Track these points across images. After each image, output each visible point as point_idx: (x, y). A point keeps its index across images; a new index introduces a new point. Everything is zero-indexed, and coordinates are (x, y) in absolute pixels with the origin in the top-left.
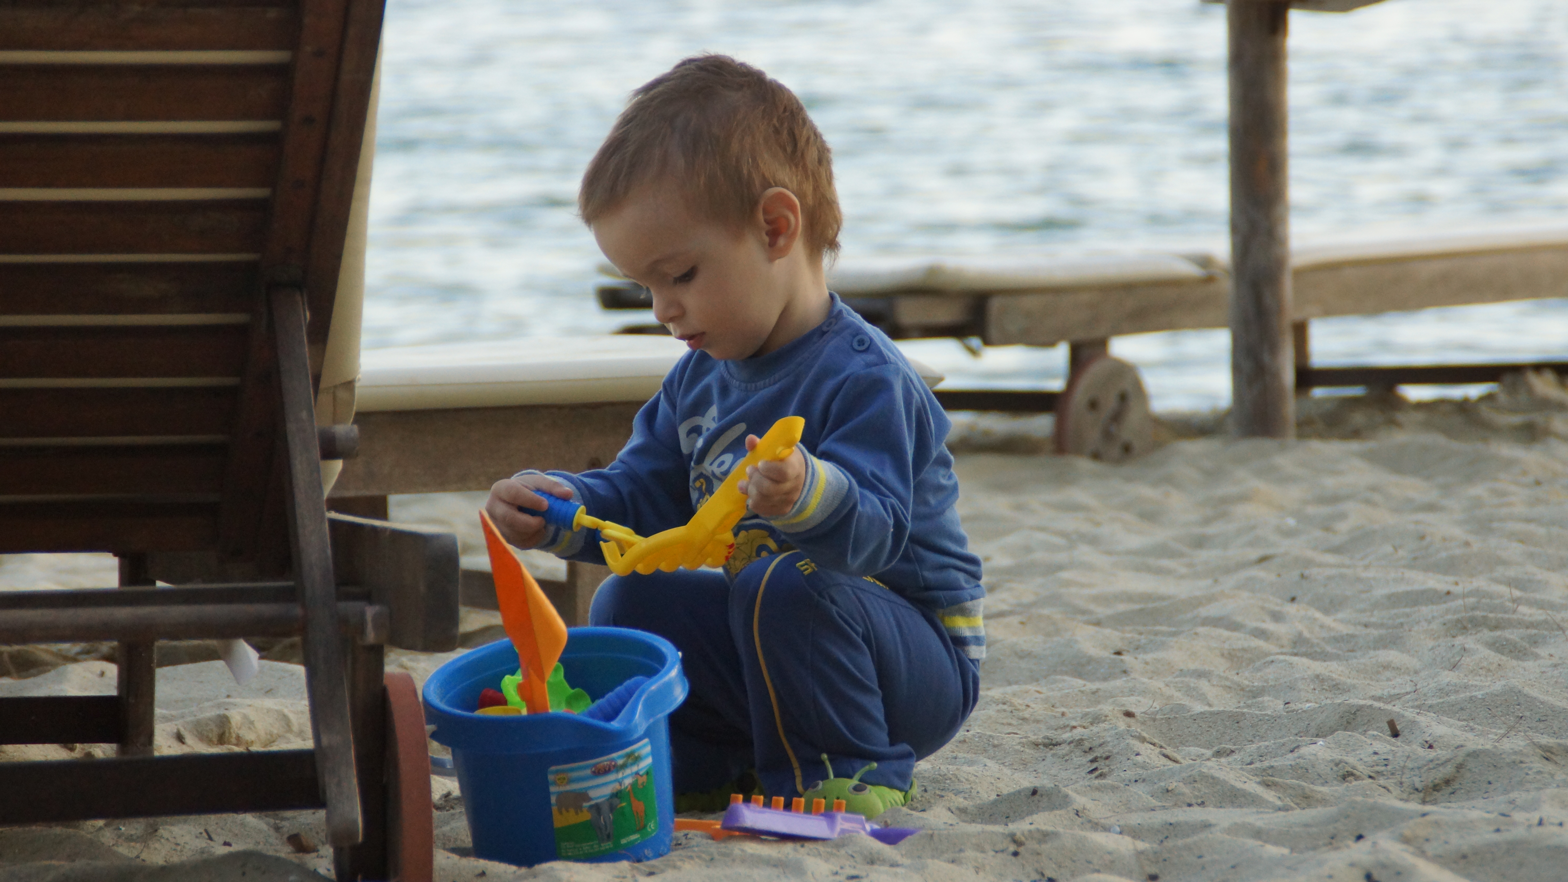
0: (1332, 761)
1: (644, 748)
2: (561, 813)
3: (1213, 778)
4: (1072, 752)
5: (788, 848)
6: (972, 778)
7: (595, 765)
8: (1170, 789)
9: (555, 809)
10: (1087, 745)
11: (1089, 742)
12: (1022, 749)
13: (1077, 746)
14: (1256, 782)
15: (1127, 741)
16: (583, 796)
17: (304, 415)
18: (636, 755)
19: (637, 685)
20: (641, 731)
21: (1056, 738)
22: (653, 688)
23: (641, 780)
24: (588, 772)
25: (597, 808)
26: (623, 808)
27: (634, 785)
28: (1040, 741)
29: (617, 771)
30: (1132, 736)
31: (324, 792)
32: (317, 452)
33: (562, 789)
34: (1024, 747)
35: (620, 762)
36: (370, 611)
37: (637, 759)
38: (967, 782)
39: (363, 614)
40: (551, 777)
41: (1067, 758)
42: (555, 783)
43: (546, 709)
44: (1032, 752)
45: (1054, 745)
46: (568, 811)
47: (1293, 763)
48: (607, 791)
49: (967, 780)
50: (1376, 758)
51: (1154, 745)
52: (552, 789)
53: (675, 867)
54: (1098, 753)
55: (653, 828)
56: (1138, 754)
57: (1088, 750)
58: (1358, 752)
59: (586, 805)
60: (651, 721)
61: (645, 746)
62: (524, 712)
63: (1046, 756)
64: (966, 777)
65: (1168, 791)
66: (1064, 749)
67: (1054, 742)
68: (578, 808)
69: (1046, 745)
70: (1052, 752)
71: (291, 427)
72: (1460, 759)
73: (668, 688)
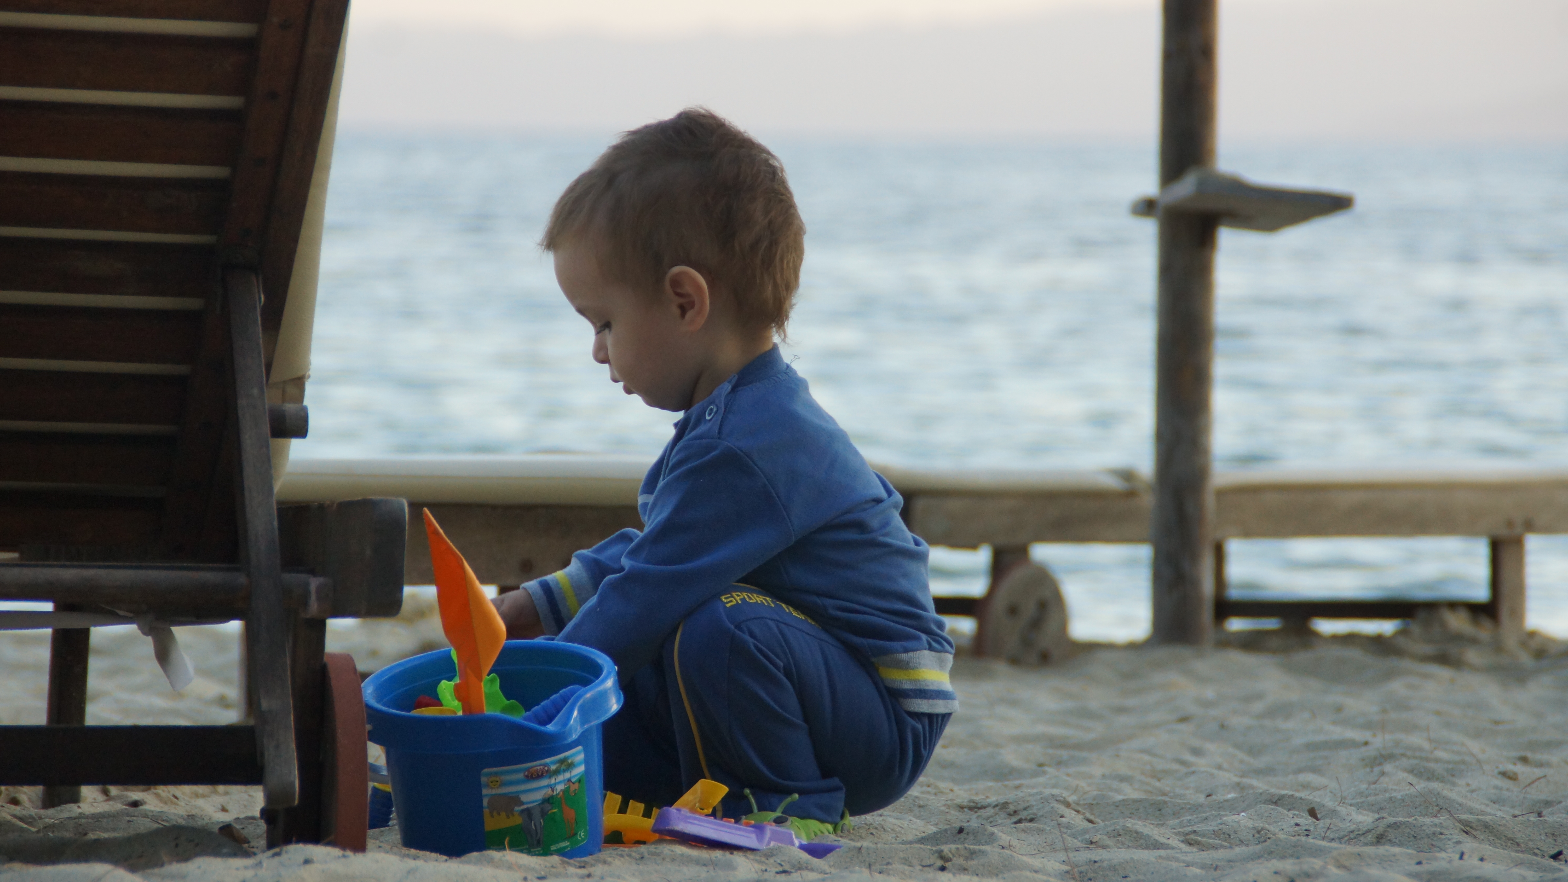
0: (1254, 828)
1: (578, 755)
2: (492, 816)
3: (1137, 832)
4: (996, 814)
5: (718, 854)
6: (898, 829)
7: (528, 769)
8: (1094, 840)
9: (486, 811)
10: (1012, 808)
11: (1014, 806)
12: (947, 810)
13: (1001, 809)
14: (1179, 840)
15: (1052, 805)
16: (515, 800)
17: (255, 391)
18: (570, 761)
19: (573, 693)
20: (574, 737)
21: (981, 802)
22: (588, 695)
23: (573, 787)
24: (521, 776)
25: (528, 813)
26: (554, 813)
27: (566, 791)
28: (965, 804)
29: (550, 777)
30: (1057, 801)
31: (262, 754)
32: (267, 429)
33: (494, 792)
34: (949, 809)
35: (553, 767)
36: (314, 583)
37: (571, 766)
38: (892, 832)
39: (307, 585)
40: (484, 780)
41: (991, 819)
42: (487, 786)
43: (483, 710)
44: (957, 813)
45: (980, 808)
46: (499, 814)
47: (1216, 829)
48: (539, 796)
49: (892, 830)
50: (1297, 828)
51: (1078, 812)
52: (485, 791)
53: (605, 862)
54: (1024, 814)
55: (583, 837)
56: (1062, 817)
57: (1012, 813)
58: (1280, 824)
59: (517, 808)
60: (586, 726)
61: (578, 753)
62: (460, 713)
63: (970, 819)
64: (892, 828)
65: (1092, 843)
66: (990, 811)
67: (979, 806)
68: (510, 813)
69: (971, 809)
70: (977, 814)
71: (242, 402)
72: (1380, 830)
73: (602, 697)
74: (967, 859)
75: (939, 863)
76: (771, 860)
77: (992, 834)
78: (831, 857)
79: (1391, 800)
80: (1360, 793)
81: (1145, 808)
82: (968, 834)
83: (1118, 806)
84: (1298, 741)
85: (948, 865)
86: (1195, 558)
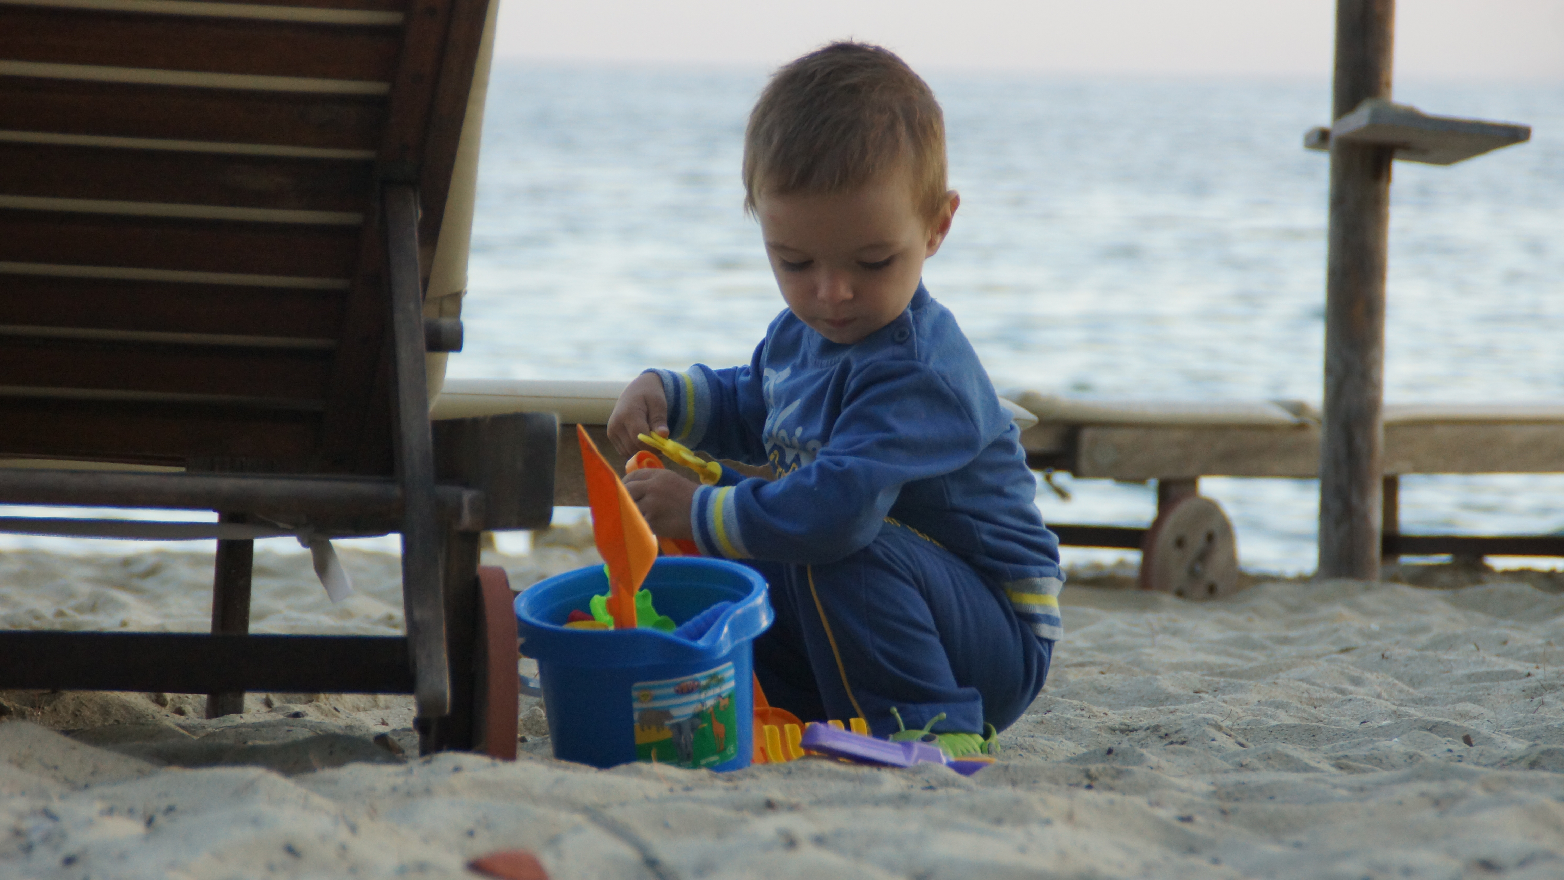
0: (1406, 754)
1: (728, 670)
2: (643, 730)
3: (1288, 756)
4: (1147, 737)
5: (865, 770)
6: (1049, 750)
7: (678, 684)
8: (1244, 763)
9: (637, 726)
10: (1163, 731)
11: (1166, 729)
12: (1099, 732)
13: (1153, 732)
14: (1330, 764)
15: (1204, 728)
16: (665, 714)
17: (412, 306)
18: (720, 677)
19: (723, 610)
20: (725, 652)
21: (1132, 725)
22: (739, 612)
23: (723, 703)
24: (671, 690)
25: (678, 728)
26: (704, 728)
27: (716, 707)
28: (1117, 726)
29: (700, 692)
30: (1208, 724)
31: (414, 664)
32: (422, 343)
33: (645, 706)
34: (1101, 731)
35: (704, 683)
36: (467, 496)
37: (720, 681)
38: (1042, 752)
39: (460, 497)
40: (635, 694)
41: (1143, 742)
42: (638, 699)
43: (633, 624)
44: (1109, 736)
45: (1131, 731)
46: (649, 728)
47: (1368, 753)
48: (689, 710)
49: (1042, 750)
50: (1450, 754)
51: (1230, 736)
52: (636, 705)
53: (753, 776)
54: (1175, 738)
55: (732, 752)
56: (1213, 740)
57: (1164, 736)
58: (1432, 749)
59: (667, 723)
60: (736, 642)
61: (728, 668)
62: (612, 628)
63: (1122, 741)
64: (1042, 748)
65: (1242, 765)
66: (1141, 734)
67: (1131, 728)
68: (660, 726)
69: (1122, 731)
70: (1128, 737)
71: (399, 316)
72: (1533, 757)
73: (753, 614)
74: (1114, 778)
75: (1086, 782)
76: (919, 777)
77: (1142, 755)
78: (979, 775)
79: (1548, 729)
80: (1516, 722)
81: (1299, 733)
82: (1117, 755)
83: (1271, 732)
84: (1459, 672)
85: (1095, 784)
86: (1364, 491)
